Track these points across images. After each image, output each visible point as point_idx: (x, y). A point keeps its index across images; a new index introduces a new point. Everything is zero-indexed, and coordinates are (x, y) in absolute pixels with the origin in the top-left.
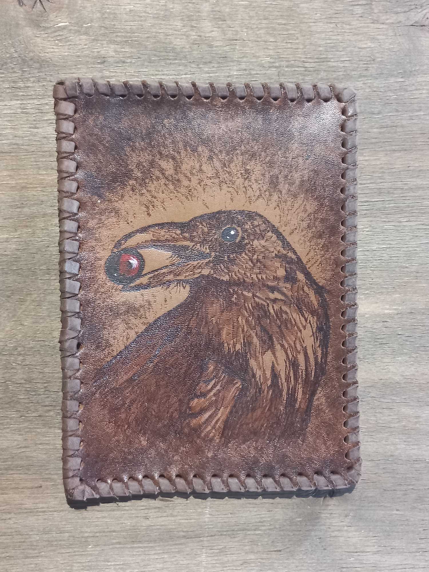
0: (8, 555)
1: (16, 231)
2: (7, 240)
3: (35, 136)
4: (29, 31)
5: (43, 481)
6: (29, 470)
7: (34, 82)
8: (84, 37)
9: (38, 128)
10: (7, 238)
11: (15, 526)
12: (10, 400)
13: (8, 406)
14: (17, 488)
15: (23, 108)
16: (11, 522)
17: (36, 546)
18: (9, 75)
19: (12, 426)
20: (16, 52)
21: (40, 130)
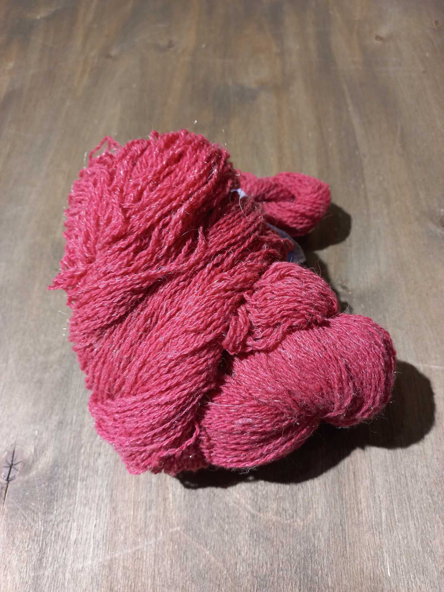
0: (407, 500)
1: (167, 488)
2: (174, 495)
3: (103, 472)
4: (33, 473)
5: (350, 471)
6: (341, 482)
7: (67, 471)
8: (44, 435)
9: (98, 469)
10: (173, 494)
11: (384, 493)
12: (291, 496)
13: (295, 497)
14: (356, 491)
15: (83, 480)
16: (381, 496)
17: (398, 477)
18: (59, 488)
19: (310, 495)
20: (44, 483)
21: (100, 468)
